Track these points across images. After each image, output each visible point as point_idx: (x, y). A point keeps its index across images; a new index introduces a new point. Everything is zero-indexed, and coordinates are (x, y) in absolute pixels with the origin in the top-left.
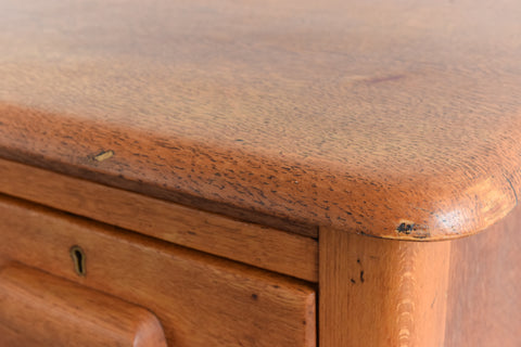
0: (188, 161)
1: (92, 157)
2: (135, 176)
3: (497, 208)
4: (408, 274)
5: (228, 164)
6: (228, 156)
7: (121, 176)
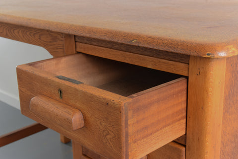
0: (156, 41)
1: (131, 41)
2: (142, 46)
3: (234, 52)
4: (212, 72)
5: (166, 41)
6: (166, 40)
7: (139, 46)
